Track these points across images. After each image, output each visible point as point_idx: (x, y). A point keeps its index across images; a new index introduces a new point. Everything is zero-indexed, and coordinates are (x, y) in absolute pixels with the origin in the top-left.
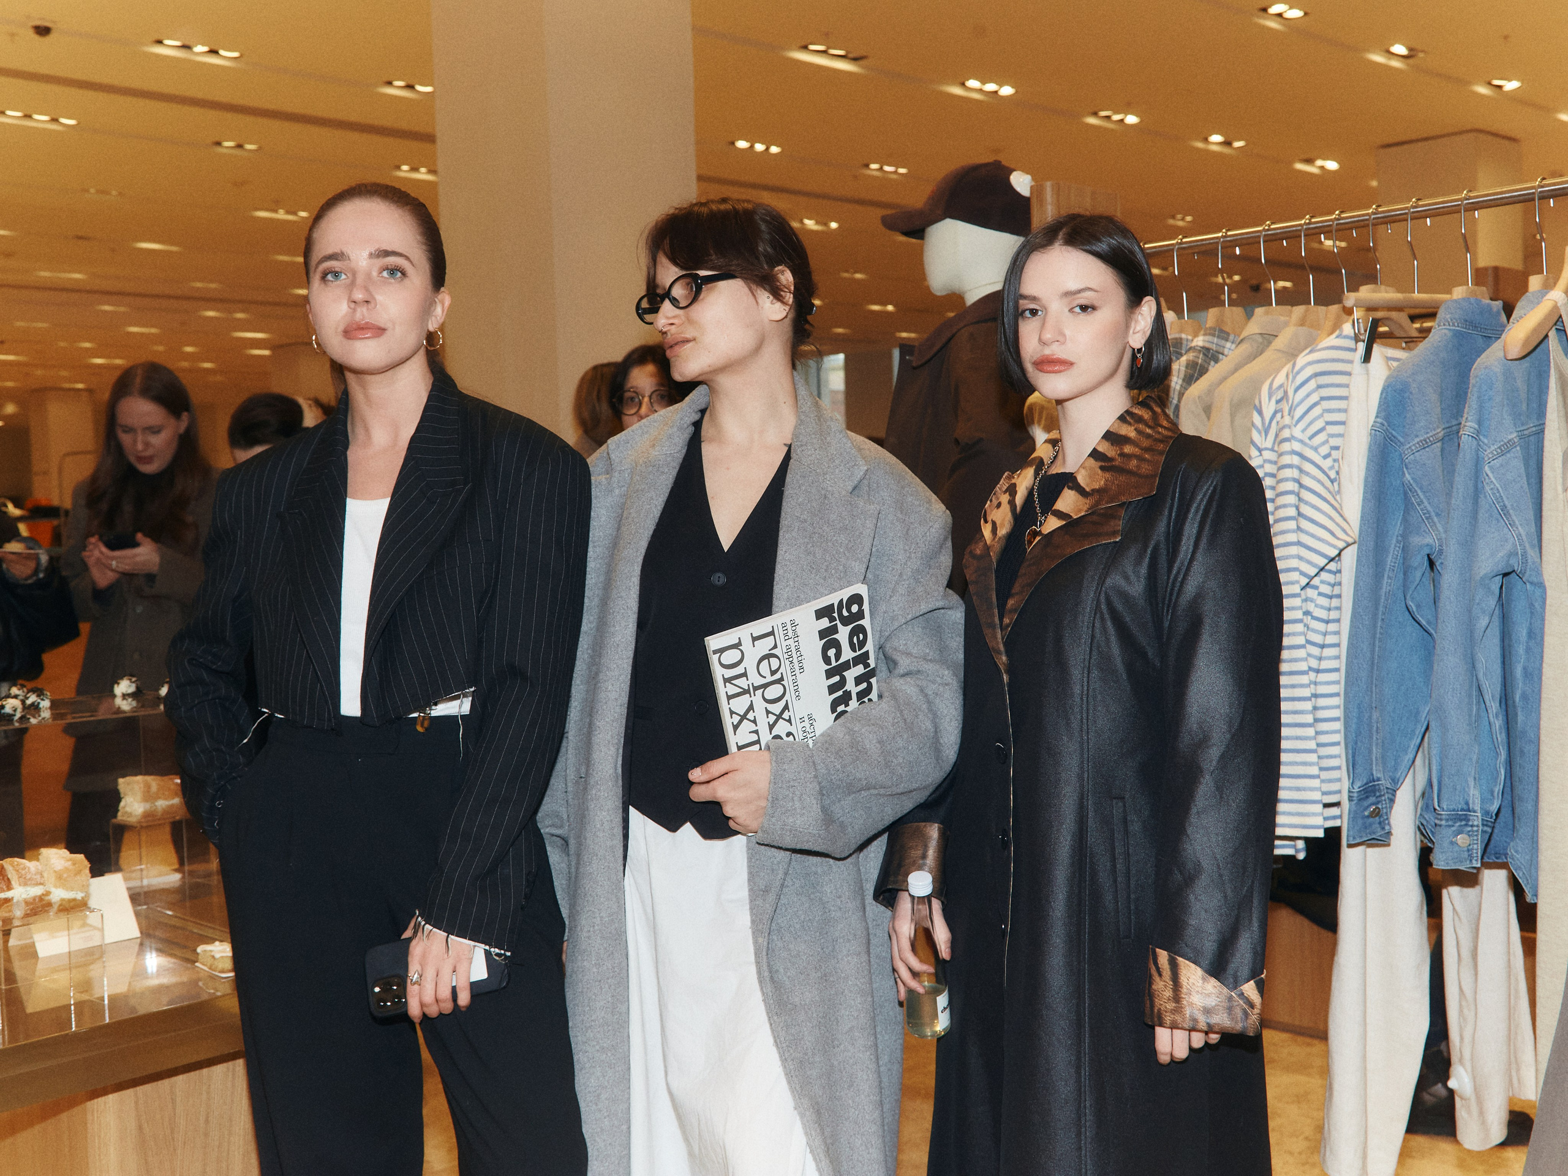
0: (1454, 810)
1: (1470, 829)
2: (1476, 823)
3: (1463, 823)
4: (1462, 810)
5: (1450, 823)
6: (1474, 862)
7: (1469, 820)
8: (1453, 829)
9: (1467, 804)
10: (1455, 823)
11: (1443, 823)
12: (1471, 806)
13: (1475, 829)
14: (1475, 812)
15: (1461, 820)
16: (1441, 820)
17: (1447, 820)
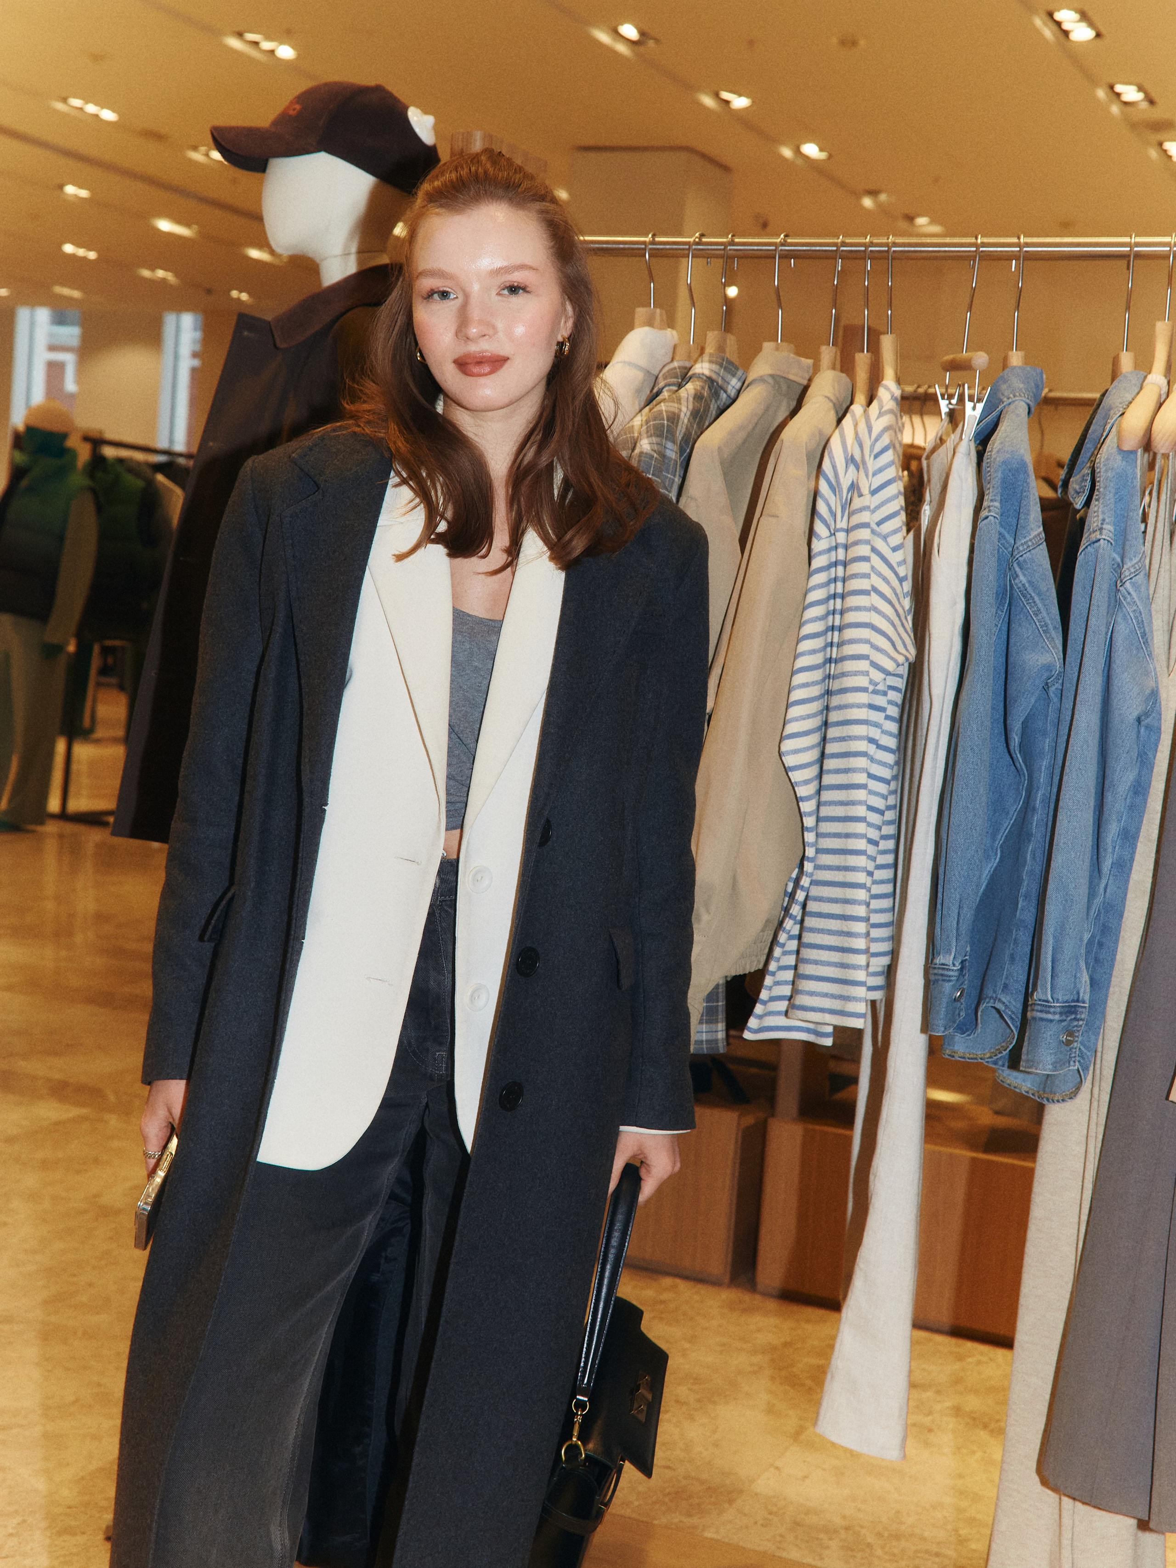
0: (1066, 1002)
1: (1076, 1023)
2: (1083, 1016)
3: (1073, 1017)
4: (1073, 1001)
5: (1064, 1017)
6: (1072, 1063)
7: (1075, 1013)
8: (1064, 1024)
9: (1078, 993)
10: (1067, 1017)
11: (1057, 1017)
12: (1081, 995)
13: (1081, 1023)
14: (1084, 1002)
15: (1071, 1013)
16: (1055, 1013)
17: (1061, 1014)
